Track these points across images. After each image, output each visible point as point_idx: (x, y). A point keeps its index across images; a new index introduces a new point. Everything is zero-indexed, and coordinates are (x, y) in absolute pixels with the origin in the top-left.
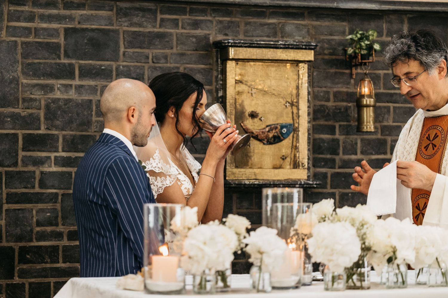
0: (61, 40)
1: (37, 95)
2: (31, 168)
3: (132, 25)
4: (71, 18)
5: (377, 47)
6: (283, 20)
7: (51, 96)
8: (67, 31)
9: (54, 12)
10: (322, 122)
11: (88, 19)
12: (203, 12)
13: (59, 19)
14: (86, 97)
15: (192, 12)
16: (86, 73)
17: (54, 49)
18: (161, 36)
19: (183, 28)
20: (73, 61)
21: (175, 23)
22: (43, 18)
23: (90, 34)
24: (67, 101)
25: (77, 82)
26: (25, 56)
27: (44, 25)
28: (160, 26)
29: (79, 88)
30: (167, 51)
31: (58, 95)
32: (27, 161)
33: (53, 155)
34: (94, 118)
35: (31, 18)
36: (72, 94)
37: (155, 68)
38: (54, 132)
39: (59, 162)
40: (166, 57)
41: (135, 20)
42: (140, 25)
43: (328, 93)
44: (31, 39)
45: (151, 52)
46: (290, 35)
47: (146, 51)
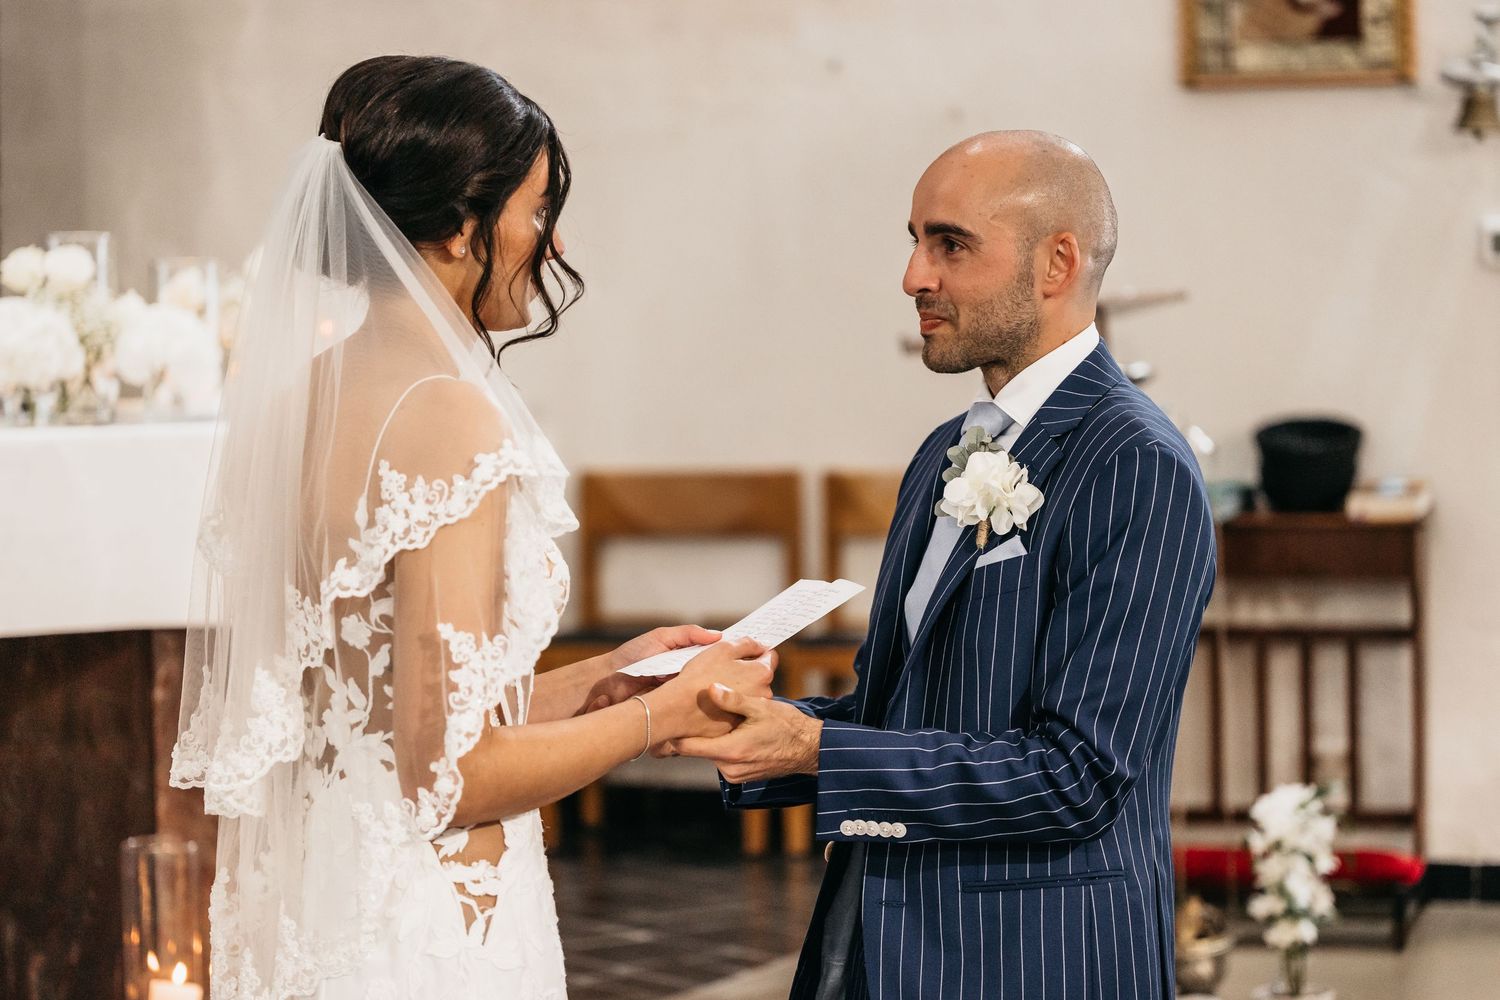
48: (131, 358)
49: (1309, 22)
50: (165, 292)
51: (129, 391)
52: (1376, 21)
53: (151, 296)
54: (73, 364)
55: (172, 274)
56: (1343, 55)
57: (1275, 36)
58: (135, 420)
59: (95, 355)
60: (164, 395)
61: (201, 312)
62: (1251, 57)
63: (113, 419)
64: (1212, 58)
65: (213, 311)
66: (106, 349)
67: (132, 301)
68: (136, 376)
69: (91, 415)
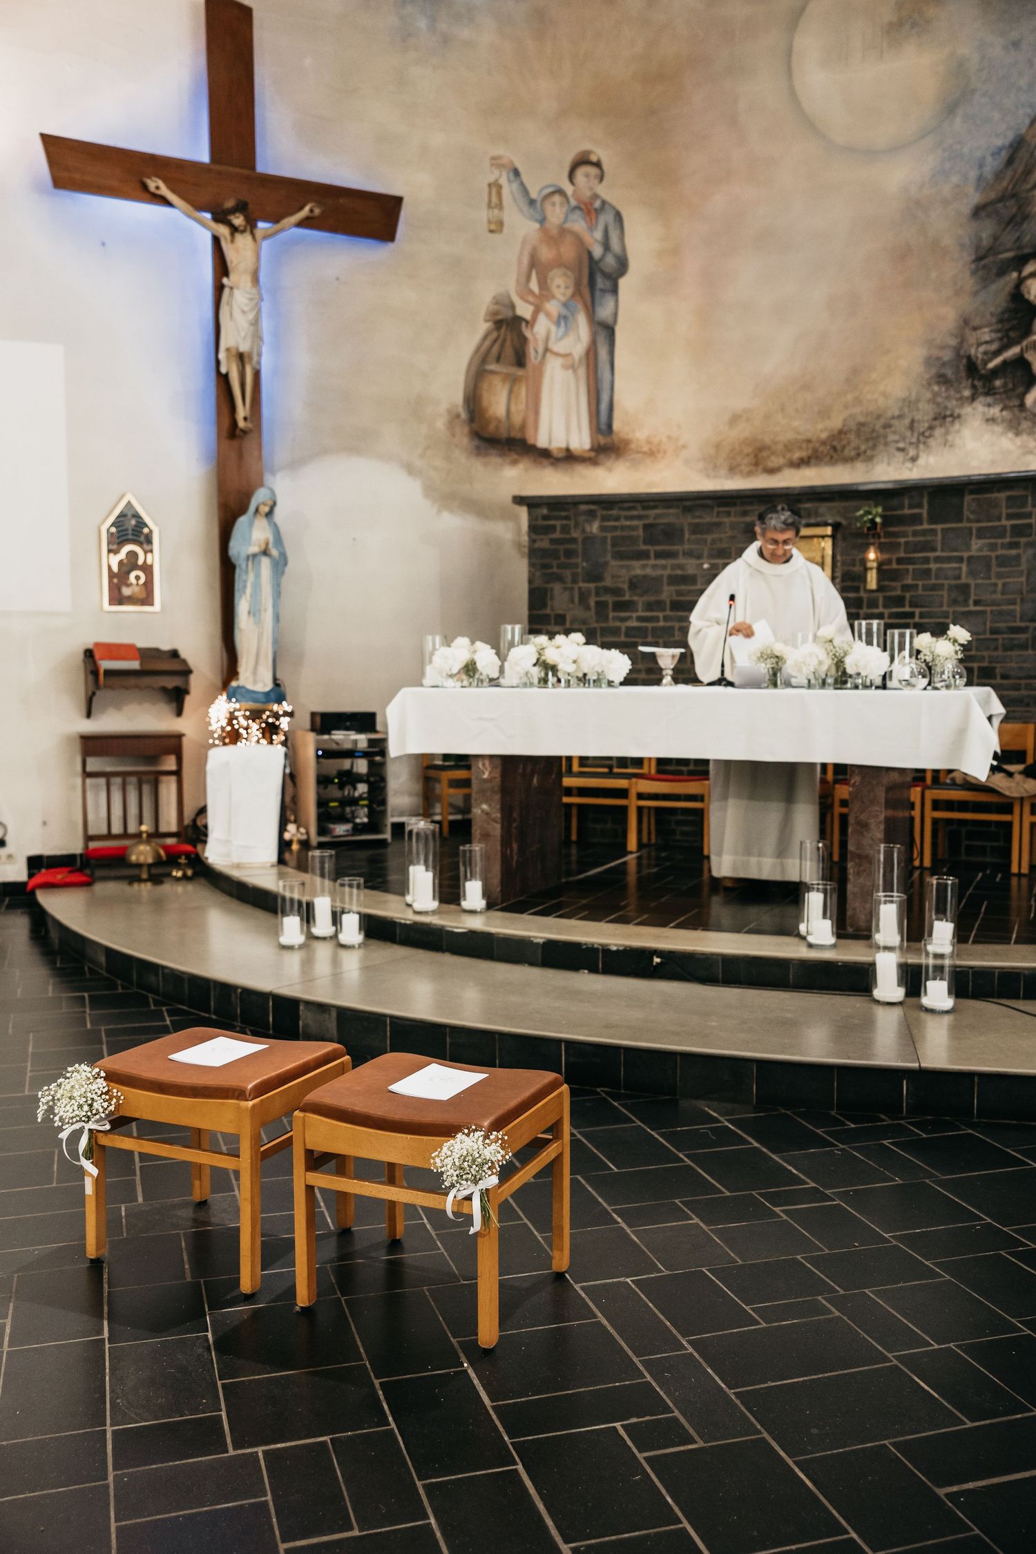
0: (641, 532)
1: (623, 572)
2: (618, 624)
3: (694, 517)
4: (647, 517)
5: (878, 520)
6: (817, 504)
7: (633, 573)
8: (646, 527)
9: (634, 513)
10: (849, 584)
11: (658, 516)
12: (751, 503)
13: (639, 517)
14: (659, 572)
15: (742, 504)
16: (659, 555)
17: (633, 540)
18: (718, 525)
19: (735, 516)
20: (649, 547)
21: (728, 514)
22: (627, 518)
23: (661, 527)
24: (645, 577)
25: (652, 562)
26: (614, 545)
27: (628, 523)
28: (717, 516)
29: (654, 567)
30: (723, 536)
31: (639, 572)
32: (615, 618)
33: (635, 615)
34: (666, 588)
35: (617, 519)
36: (648, 571)
37: (713, 549)
38: (635, 598)
39: (640, 619)
40: (721, 540)
41: (697, 514)
42: (701, 517)
43: (854, 560)
44: (618, 533)
45: (709, 538)
46: (823, 515)
47: (705, 536)
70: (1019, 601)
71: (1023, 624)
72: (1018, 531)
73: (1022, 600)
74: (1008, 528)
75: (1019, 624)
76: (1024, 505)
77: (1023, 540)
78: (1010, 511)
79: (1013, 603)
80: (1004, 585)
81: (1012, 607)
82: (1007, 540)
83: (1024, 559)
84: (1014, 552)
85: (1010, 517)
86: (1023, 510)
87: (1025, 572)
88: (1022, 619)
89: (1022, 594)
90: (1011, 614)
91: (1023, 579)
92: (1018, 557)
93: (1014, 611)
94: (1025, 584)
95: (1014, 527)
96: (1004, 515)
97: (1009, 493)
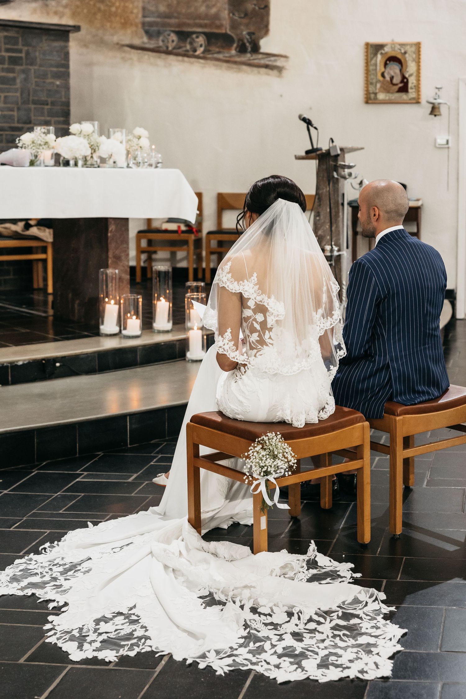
48: (103, 152)
49: (396, 88)
50: (112, 137)
51: (103, 160)
52: (412, 88)
53: (108, 137)
54: (88, 152)
55: (114, 133)
56: (404, 96)
57: (388, 92)
58: (104, 167)
59: (94, 150)
60: (111, 161)
61: (121, 142)
62: (381, 96)
63: (99, 167)
64: (372, 96)
65: (124, 143)
66: (97, 149)
67: (103, 138)
68: (104, 156)
69: (92, 166)
70: (16, 109)
71: (20, 125)
72: (14, 61)
73: (19, 109)
74: (7, 59)
75: (16, 125)
76: (16, 43)
77: (18, 68)
78: (8, 46)
79: (12, 110)
80: (6, 97)
81: (11, 113)
82: (6, 66)
83: (18, 81)
84: (11, 75)
85: (7, 50)
86: (15, 47)
87: (20, 90)
88: (18, 122)
89: (18, 104)
90: (11, 117)
91: (18, 94)
92: (14, 79)
93: (13, 116)
94: (20, 99)
95: (10, 57)
96: (3, 49)
97: (6, 34)
